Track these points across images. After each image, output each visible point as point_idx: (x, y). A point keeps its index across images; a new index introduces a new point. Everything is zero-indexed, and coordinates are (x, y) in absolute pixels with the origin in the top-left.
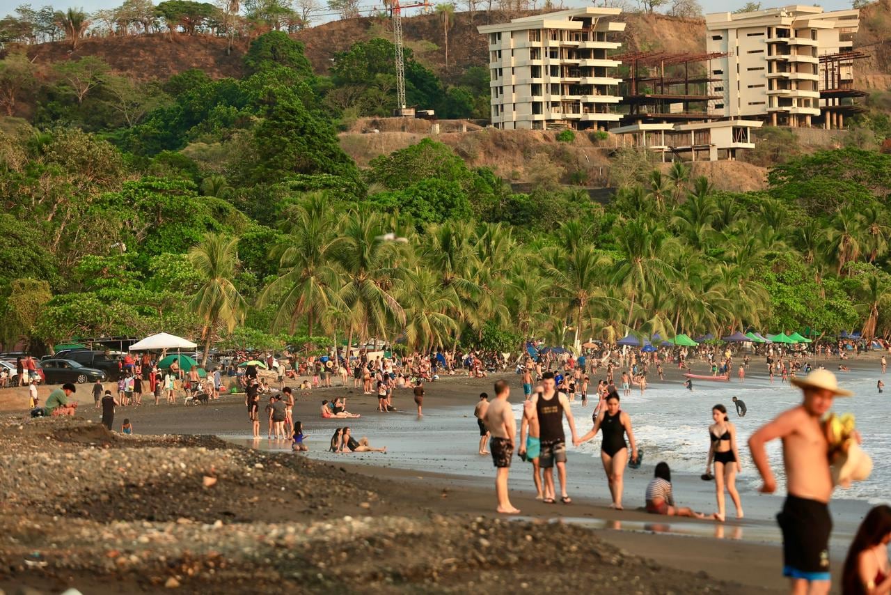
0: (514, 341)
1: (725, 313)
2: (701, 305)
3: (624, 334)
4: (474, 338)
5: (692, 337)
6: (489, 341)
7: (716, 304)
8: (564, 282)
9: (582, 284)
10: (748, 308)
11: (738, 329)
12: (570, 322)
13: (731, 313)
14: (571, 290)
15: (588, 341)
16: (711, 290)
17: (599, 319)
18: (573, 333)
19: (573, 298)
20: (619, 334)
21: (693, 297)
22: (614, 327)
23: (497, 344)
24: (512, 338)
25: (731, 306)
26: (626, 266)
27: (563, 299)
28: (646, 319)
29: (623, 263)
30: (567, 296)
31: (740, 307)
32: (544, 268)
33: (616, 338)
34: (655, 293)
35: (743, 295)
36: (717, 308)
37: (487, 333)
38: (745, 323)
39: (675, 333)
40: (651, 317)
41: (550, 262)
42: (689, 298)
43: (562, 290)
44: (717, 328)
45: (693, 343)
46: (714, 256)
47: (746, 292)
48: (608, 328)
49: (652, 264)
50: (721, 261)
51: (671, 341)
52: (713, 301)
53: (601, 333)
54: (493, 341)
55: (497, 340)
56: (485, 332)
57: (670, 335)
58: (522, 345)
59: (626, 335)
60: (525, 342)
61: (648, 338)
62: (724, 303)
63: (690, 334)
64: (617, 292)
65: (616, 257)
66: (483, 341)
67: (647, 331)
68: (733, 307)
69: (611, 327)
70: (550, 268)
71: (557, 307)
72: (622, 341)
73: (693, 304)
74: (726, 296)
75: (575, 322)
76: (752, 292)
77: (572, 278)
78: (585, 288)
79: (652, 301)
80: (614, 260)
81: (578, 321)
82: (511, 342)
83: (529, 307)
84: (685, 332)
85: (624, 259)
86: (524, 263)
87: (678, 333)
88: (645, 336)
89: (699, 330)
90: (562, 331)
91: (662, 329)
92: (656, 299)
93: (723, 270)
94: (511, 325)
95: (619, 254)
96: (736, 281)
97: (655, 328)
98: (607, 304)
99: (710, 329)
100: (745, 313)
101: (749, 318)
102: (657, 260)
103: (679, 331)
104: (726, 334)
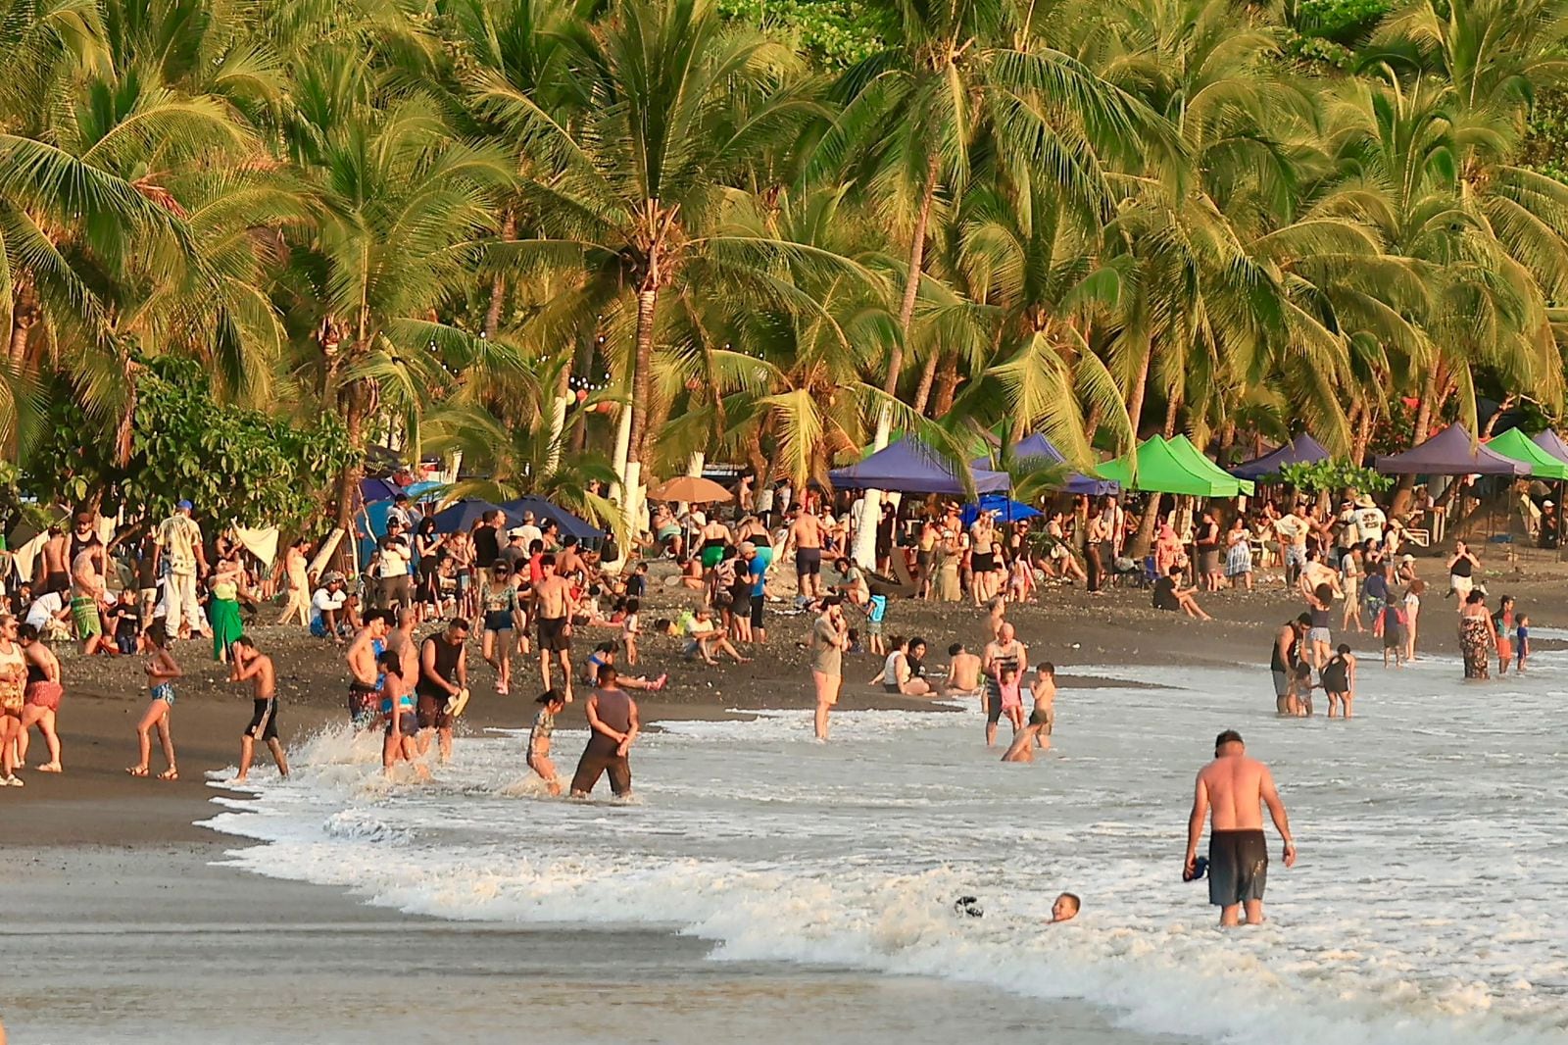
0: (303, 468)
1: (1384, 331)
2: (1265, 294)
3: (872, 431)
4: (90, 450)
5: (1214, 450)
6: (169, 463)
7: (1343, 283)
8: (560, 161)
9: (654, 172)
10: (1509, 310)
11: (1450, 411)
12: (592, 369)
13: (1417, 332)
14: (593, 205)
15: (683, 470)
16: (1322, 213)
17: (742, 358)
18: (603, 426)
19: (610, 247)
20: (842, 432)
21: (1225, 244)
22: (817, 394)
23: (212, 482)
24: (292, 448)
25: (1418, 297)
26: (889, 87)
27: (550, 251)
28: (977, 357)
29: (871, 66)
30: (575, 234)
31: (1468, 300)
32: (456, 88)
33: (827, 450)
34: (1027, 229)
35: (1480, 240)
36: (1348, 299)
37: (159, 426)
38: (1491, 383)
39: (1132, 430)
40: (1009, 348)
41: (486, 59)
42: (1205, 247)
43: (553, 202)
44: (1347, 405)
45: (1224, 485)
46: (1334, 37)
47: (1498, 223)
48: (784, 400)
49: (1016, 73)
50: (1368, 65)
51: (1108, 471)
52: (1325, 270)
53: (749, 434)
54: (189, 465)
55: (210, 462)
56: (146, 418)
57: (1106, 442)
58: (340, 484)
59: (882, 441)
60: (357, 473)
61: (991, 456)
62: (1381, 277)
63: (1203, 434)
64: (840, 226)
65: (831, 36)
66: (137, 463)
67: (988, 419)
68: (1432, 300)
69: (802, 397)
70: (491, 86)
71: (523, 290)
72: (861, 471)
73: (1222, 284)
74: (1391, 241)
75: (617, 372)
76: (1523, 223)
77: (606, 146)
78: (670, 195)
79: (1013, 266)
80: (817, 50)
81: (635, 366)
82: (286, 467)
83: (378, 297)
84: (1182, 428)
85: (872, 47)
86: (356, 64)
87: (1144, 433)
88: (977, 447)
89: (1257, 419)
90: (549, 419)
91: (1067, 409)
92: (1036, 252)
93: (1383, 109)
94: (289, 389)
95: (845, 19)
96: (1446, 167)
97: (1026, 409)
98: (780, 277)
99: (1311, 414)
100: (1493, 340)
101: (1511, 358)
102: (1048, 55)
103: (1153, 419)
104: (1390, 437)
